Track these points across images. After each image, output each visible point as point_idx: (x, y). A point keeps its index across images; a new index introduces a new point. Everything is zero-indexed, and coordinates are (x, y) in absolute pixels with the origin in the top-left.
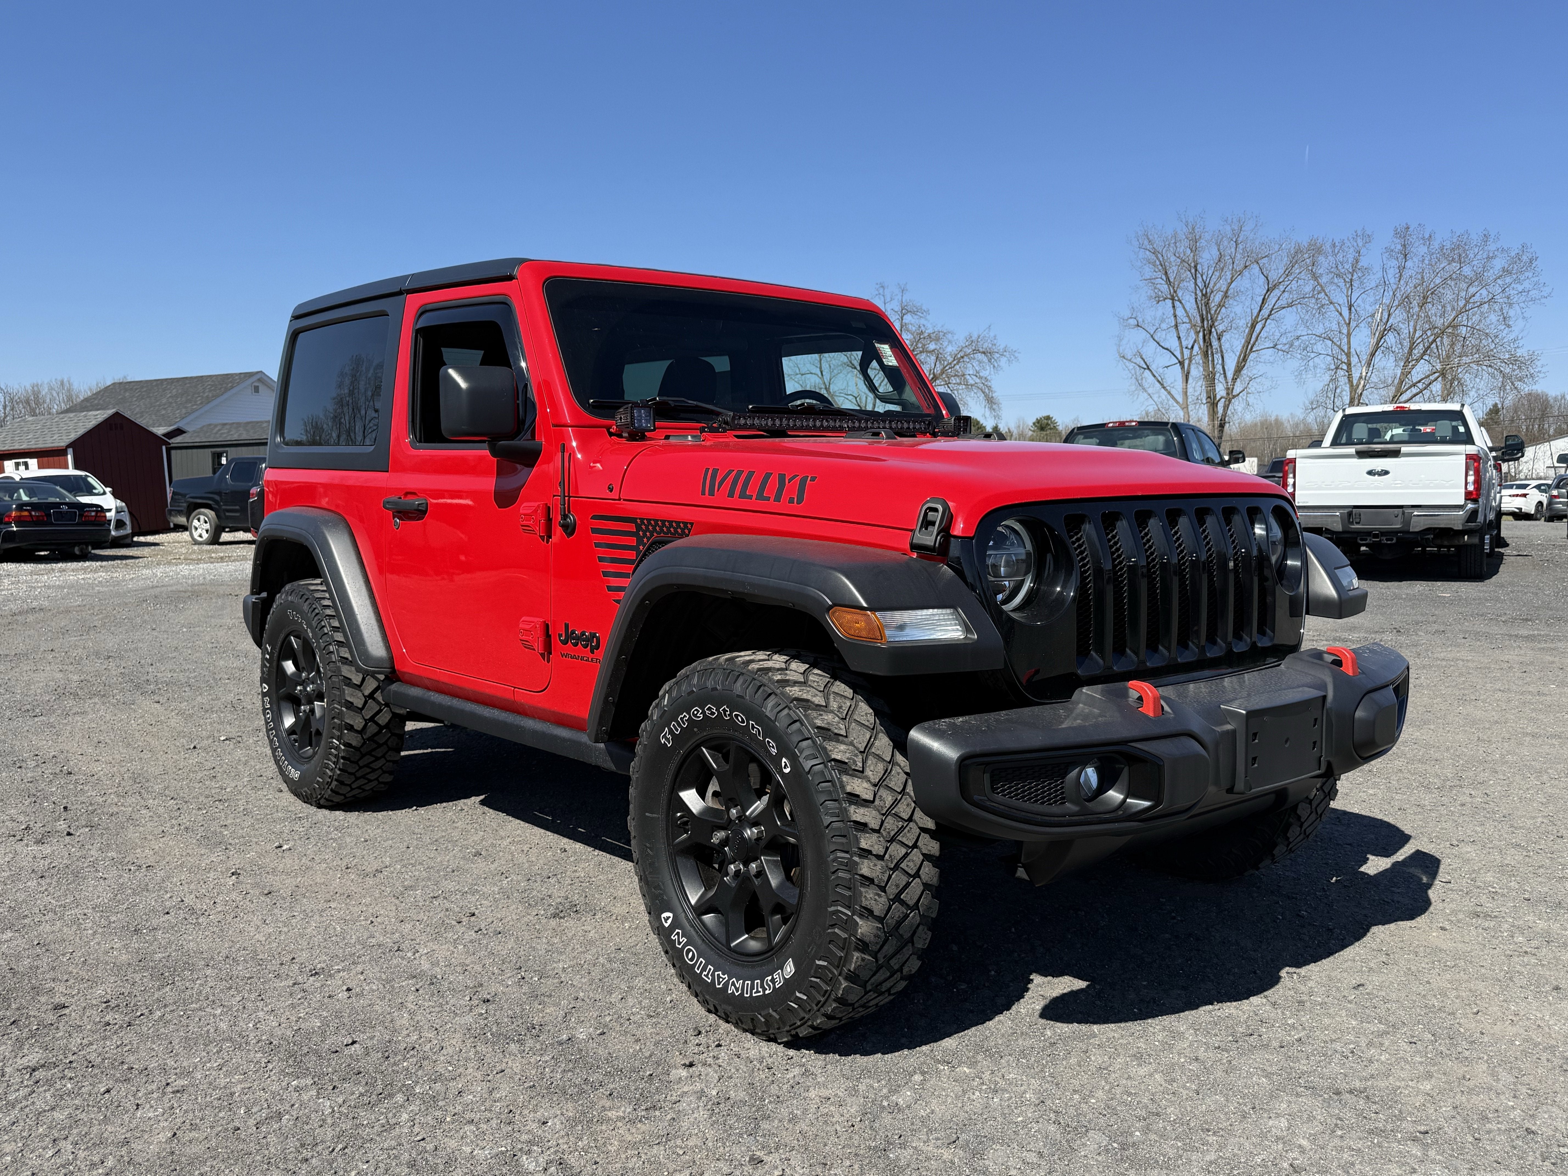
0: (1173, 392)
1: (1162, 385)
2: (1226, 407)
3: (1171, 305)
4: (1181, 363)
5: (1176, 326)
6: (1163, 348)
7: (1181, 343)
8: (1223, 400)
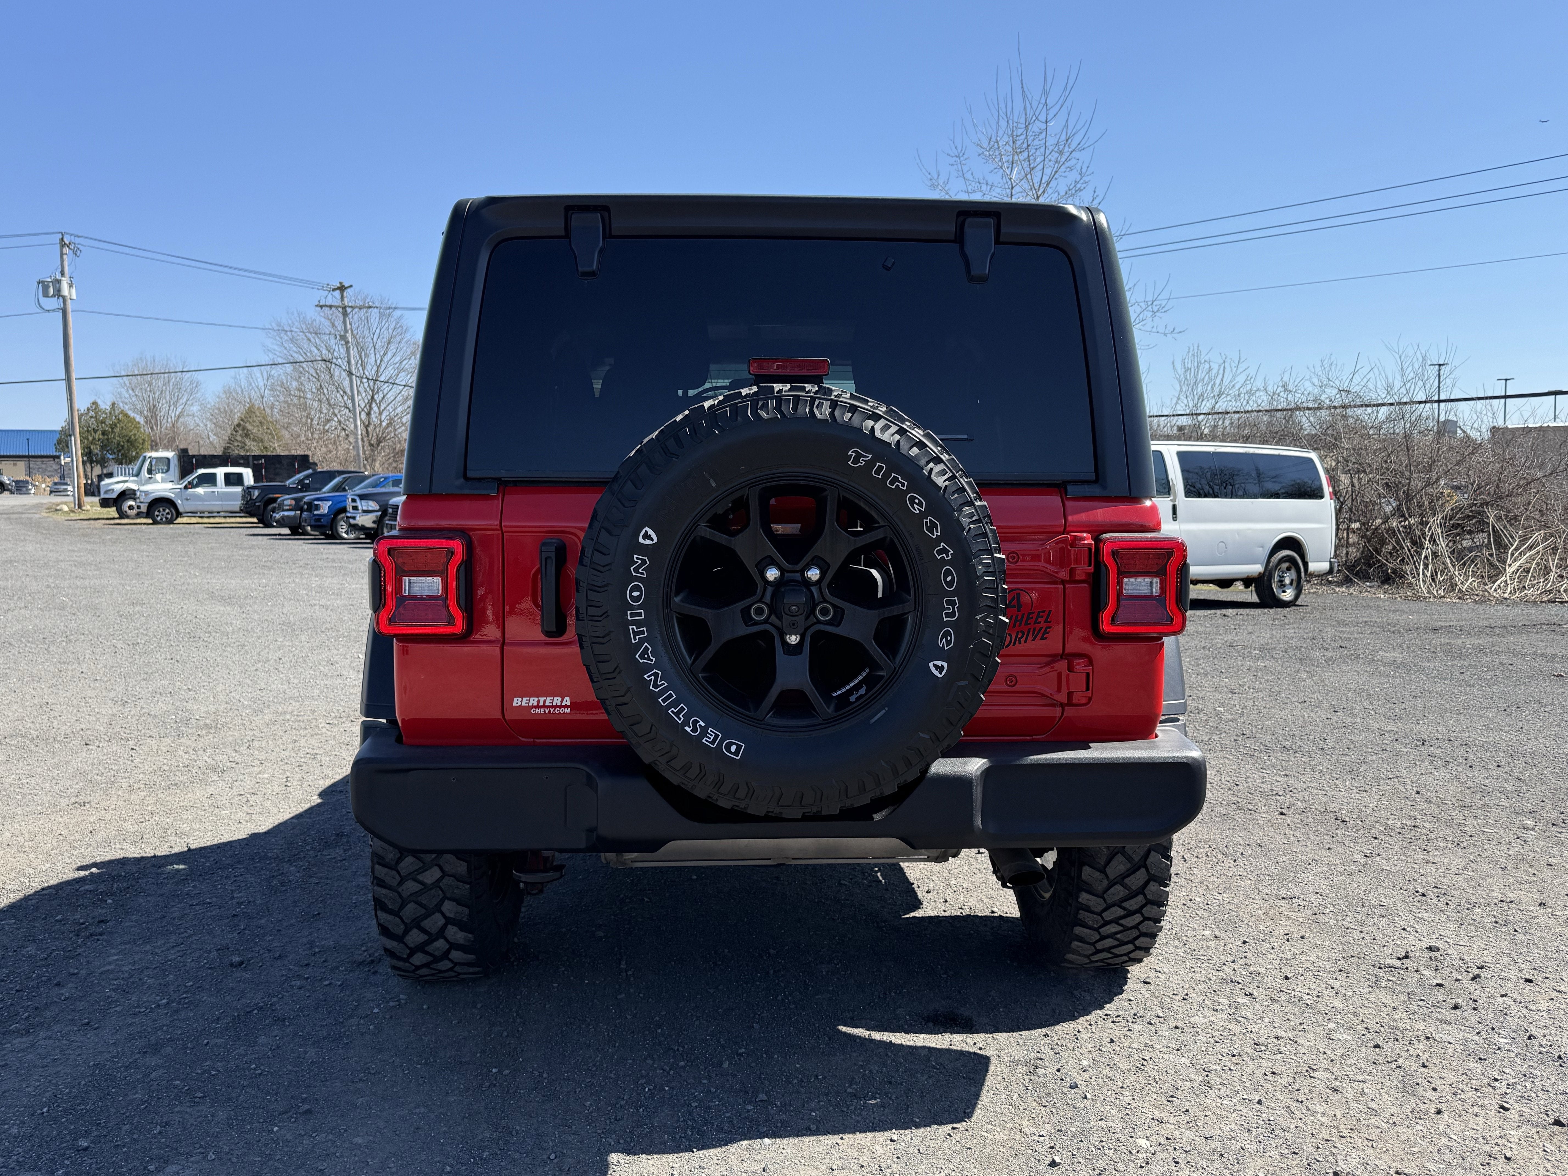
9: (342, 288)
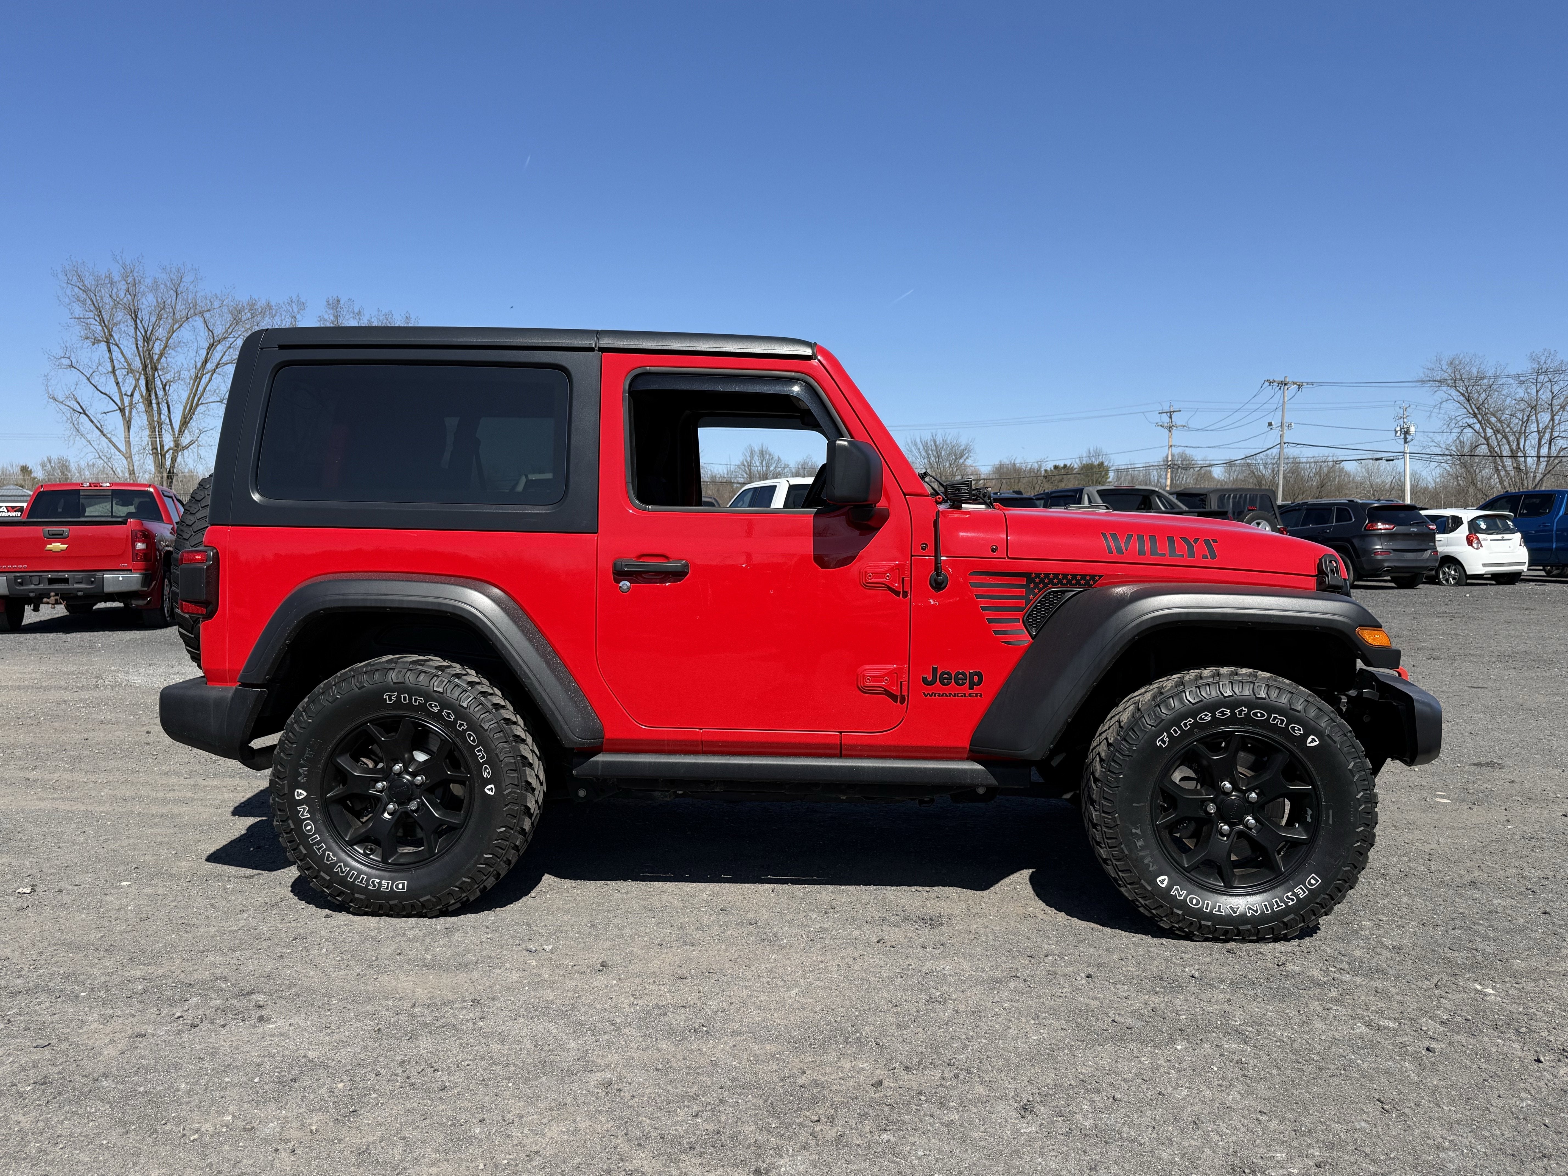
0: (114, 439)
1: (102, 432)
2: (174, 460)
3: (106, 348)
4: (122, 410)
5: (114, 371)
6: (102, 392)
7: (119, 389)
8: (171, 451)
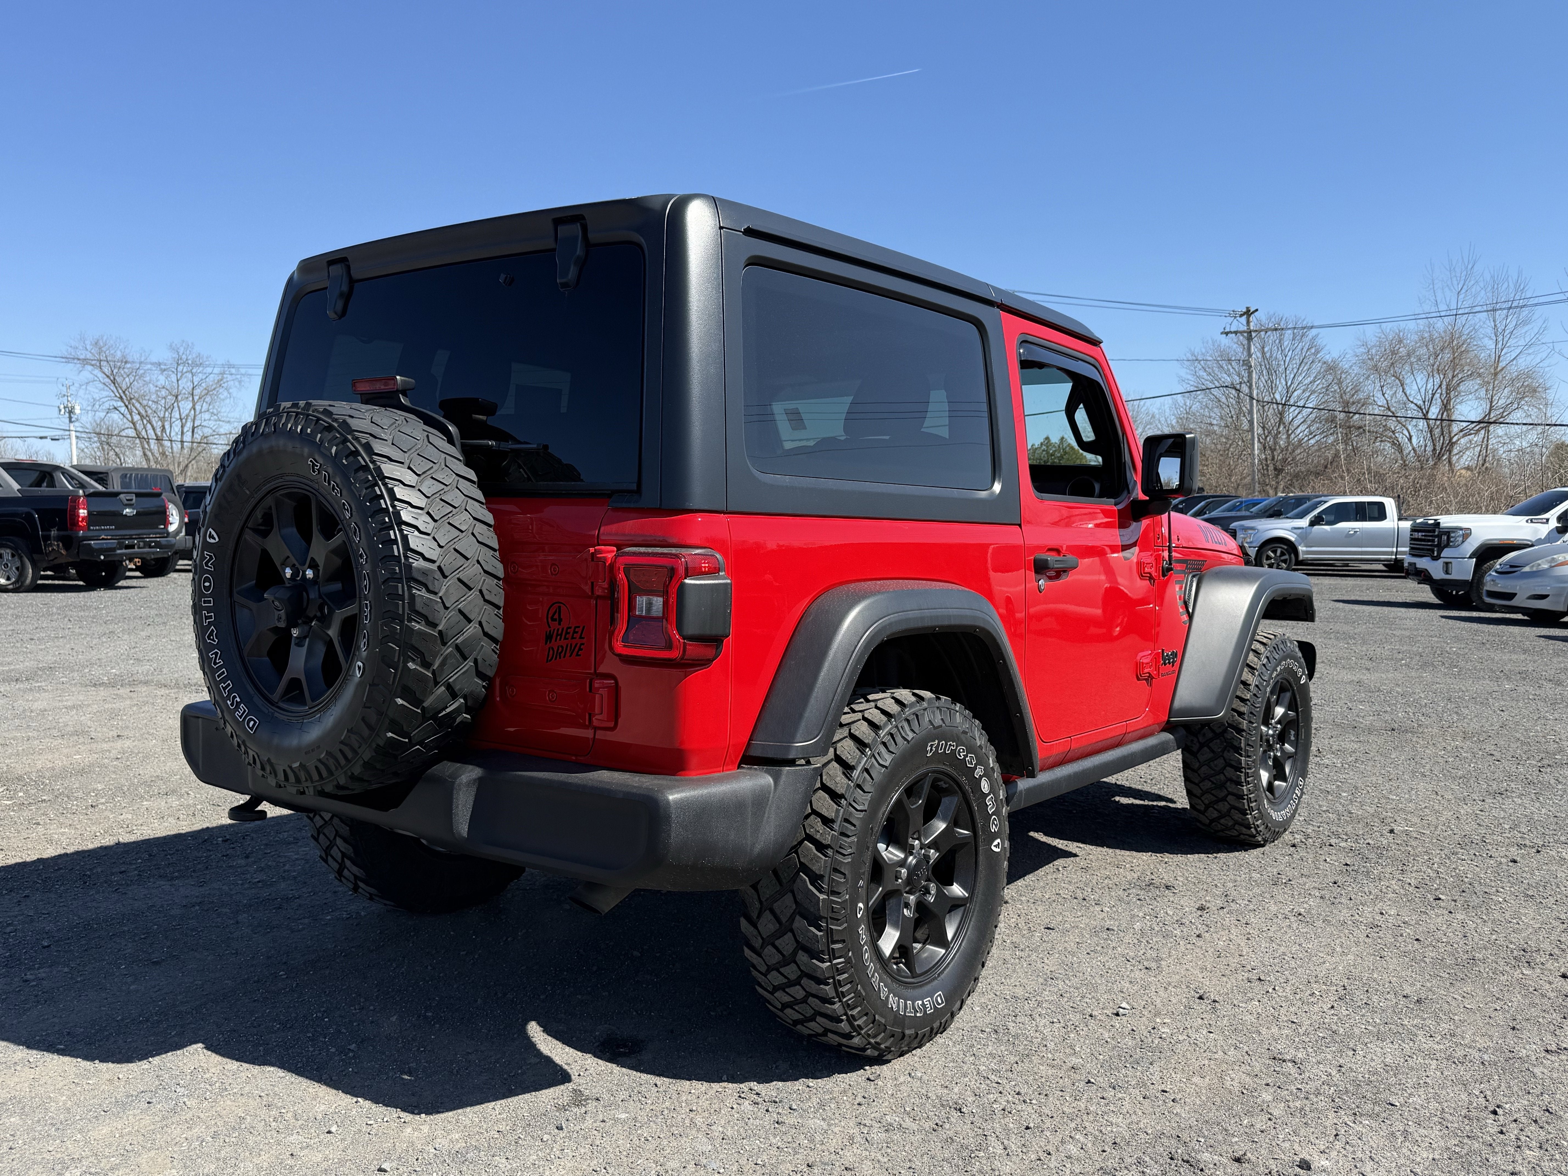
9: (1248, 313)
